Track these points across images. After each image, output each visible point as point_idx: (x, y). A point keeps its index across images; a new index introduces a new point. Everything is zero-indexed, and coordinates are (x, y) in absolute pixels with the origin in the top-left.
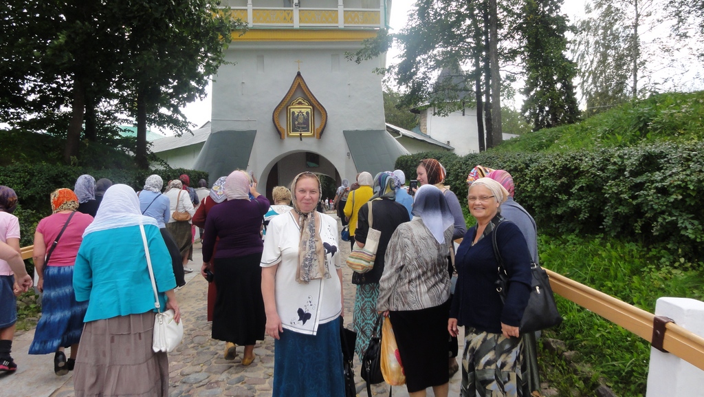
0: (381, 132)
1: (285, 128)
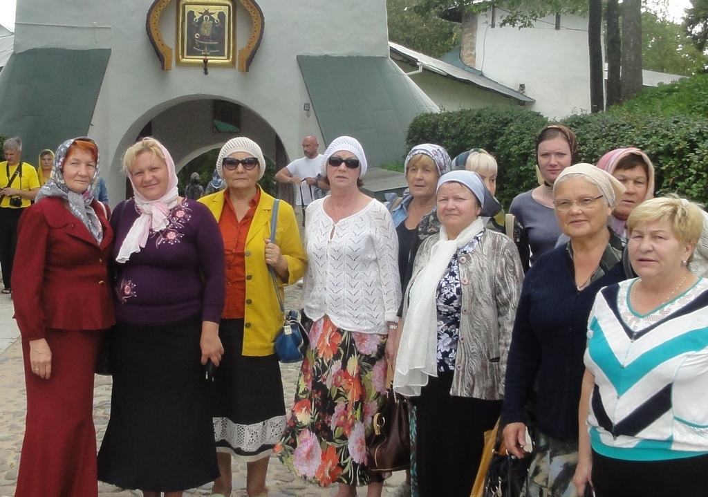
0: (377, 61)
1: (172, 46)
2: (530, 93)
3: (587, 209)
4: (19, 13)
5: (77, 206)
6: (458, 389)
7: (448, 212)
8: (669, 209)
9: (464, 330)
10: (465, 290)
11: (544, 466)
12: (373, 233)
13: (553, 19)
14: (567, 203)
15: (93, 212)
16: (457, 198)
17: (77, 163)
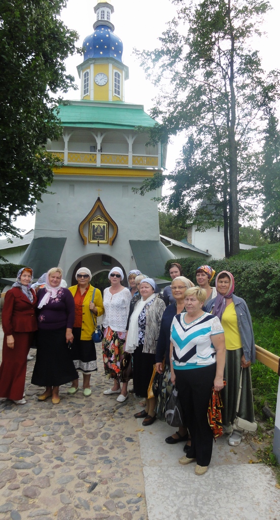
1: (87, 237)
2: (210, 253)
3: (181, 290)
4: (36, 226)
5: (25, 290)
6: (145, 351)
7: (143, 292)
8: (196, 291)
9: (147, 330)
10: (147, 317)
11: (167, 376)
12: (124, 299)
13: (217, 229)
14: (175, 288)
15: (30, 292)
16: (146, 287)
17: (25, 276)
